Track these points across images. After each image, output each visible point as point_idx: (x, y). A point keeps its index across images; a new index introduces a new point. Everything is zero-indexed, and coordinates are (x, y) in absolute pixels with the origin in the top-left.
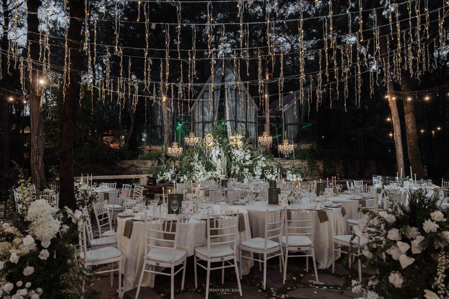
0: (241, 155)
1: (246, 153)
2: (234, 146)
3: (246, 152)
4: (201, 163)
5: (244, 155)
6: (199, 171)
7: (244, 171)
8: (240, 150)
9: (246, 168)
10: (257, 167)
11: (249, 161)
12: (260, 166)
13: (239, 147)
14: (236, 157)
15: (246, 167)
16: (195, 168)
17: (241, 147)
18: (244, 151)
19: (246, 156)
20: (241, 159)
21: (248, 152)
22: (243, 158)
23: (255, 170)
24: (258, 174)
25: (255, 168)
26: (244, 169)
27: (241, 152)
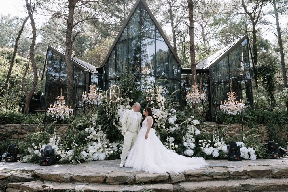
0: (162, 116)
1: (170, 114)
2: (152, 103)
3: (169, 112)
4: (100, 129)
5: (166, 116)
6: (97, 141)
7: (168, 141)
8: (161, 109)
9: (171, 137)
10: (187, 135)
11: (175, 126)
12: (191, 134)
13: (159, 104)
14: (156, 120)
15: (170, 135)
16: (91, 136)
17: (163, 104)
18: (167, 110)
19: (171, 118)
20: (163, 123)
21: (172, 112)
22: (165, 121)
23: (184, 140)
24: (189, 146)
25: (184, 137)
26: (168, 138)
27: (162, 112)
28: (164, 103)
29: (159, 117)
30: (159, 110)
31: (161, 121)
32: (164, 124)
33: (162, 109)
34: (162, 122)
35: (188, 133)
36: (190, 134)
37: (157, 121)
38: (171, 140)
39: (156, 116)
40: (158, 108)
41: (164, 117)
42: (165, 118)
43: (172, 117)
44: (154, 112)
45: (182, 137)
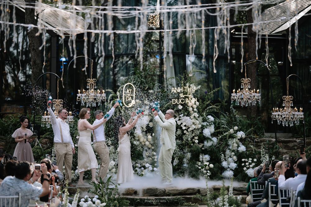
0: (194, 127)
1: (205, 124)
2: (180, 107)
3: (204, 120)
4: (110, 143)
5: (200, 126)
7: (201, 160)
8: (192, 117)
9: (205, 154)
10: (228, 152)
11: (211, 140)
12: (233, 151)
13: (191, 109)
14: (185, 132)
15: (205, 152)
17: (195, 110)
18: (201, 118)
19: (206, 129)
20: (195, 136)
21: (208, 121)
22: (198, 132)
23: (224, 159)
24: (229, 166)
25: (223, 155)
26: (201, 156)
27: (194, 120)
28: (197, 108)
29: (189, 128)
30: (190, 118)
31: (193, 133)
32: (197, 138)
33: (194, 117)
34: (193, 135)
35: (230, 149)
36: (231, 151)
37: (187, 133)
38: (206, 158)
39: (185, 126)
40: (189, 115)
41: (196, 128)
42: (198, 129)
43: (208, 127)
44: (183, 120)
45: (221, 155)
